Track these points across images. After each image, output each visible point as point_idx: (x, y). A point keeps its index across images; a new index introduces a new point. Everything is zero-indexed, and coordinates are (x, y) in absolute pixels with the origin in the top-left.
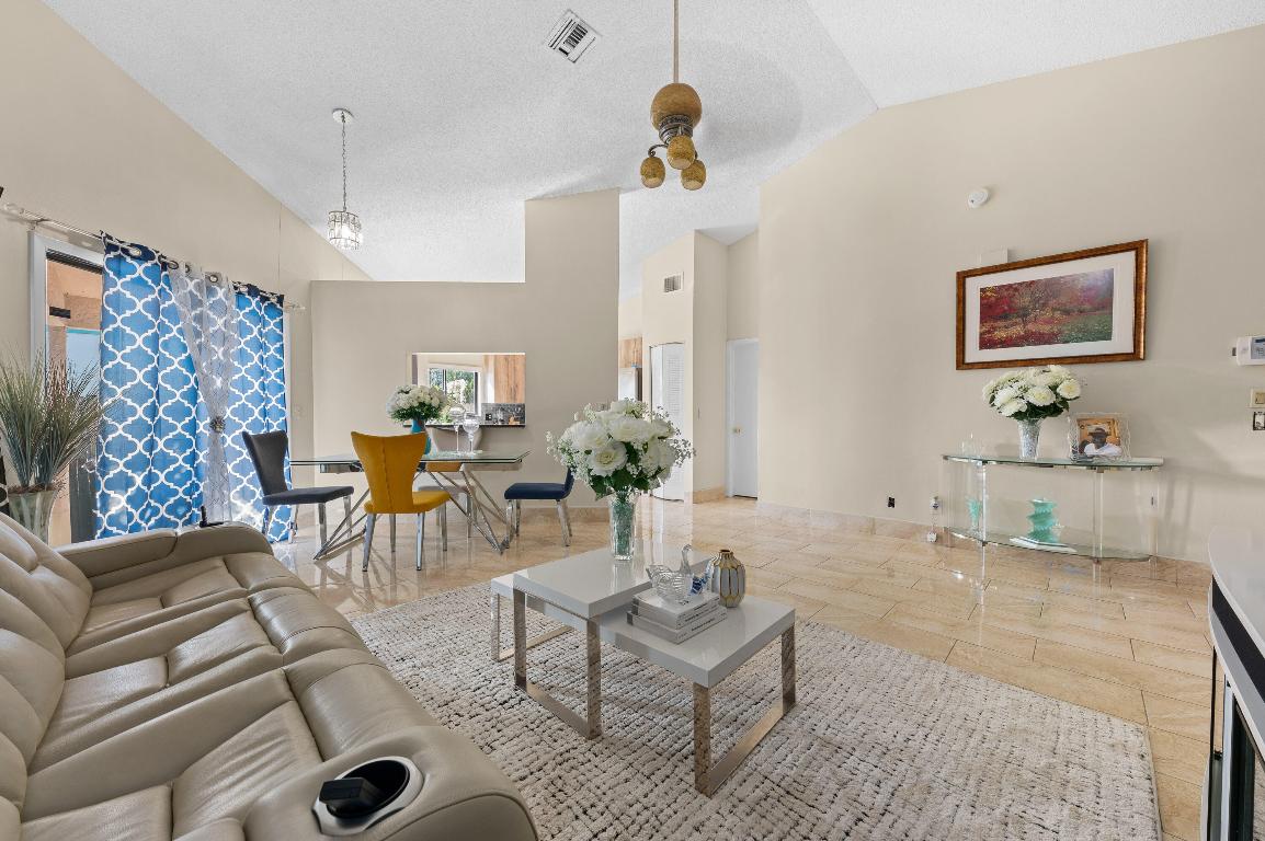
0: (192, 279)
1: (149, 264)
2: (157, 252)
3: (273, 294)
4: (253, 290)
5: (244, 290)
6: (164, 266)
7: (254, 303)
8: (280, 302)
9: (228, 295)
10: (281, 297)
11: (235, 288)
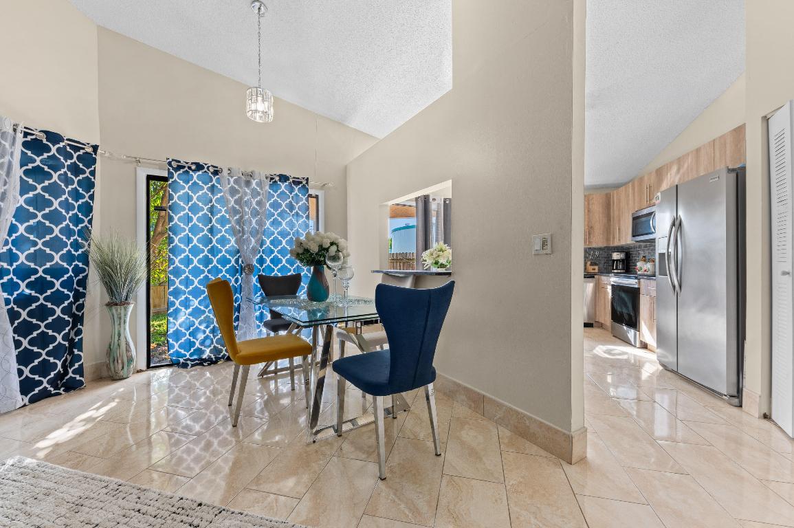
0: (232, 177)
1: (200, 173)
2: (206, 164)
3: (304, 178)
4: (284, 178)
5: (277, 179)
6: (216, 173)
7: (283, 186)
8: (307, 183)
9: (260, 184)
10: (308, 178)
11: (272, 179)
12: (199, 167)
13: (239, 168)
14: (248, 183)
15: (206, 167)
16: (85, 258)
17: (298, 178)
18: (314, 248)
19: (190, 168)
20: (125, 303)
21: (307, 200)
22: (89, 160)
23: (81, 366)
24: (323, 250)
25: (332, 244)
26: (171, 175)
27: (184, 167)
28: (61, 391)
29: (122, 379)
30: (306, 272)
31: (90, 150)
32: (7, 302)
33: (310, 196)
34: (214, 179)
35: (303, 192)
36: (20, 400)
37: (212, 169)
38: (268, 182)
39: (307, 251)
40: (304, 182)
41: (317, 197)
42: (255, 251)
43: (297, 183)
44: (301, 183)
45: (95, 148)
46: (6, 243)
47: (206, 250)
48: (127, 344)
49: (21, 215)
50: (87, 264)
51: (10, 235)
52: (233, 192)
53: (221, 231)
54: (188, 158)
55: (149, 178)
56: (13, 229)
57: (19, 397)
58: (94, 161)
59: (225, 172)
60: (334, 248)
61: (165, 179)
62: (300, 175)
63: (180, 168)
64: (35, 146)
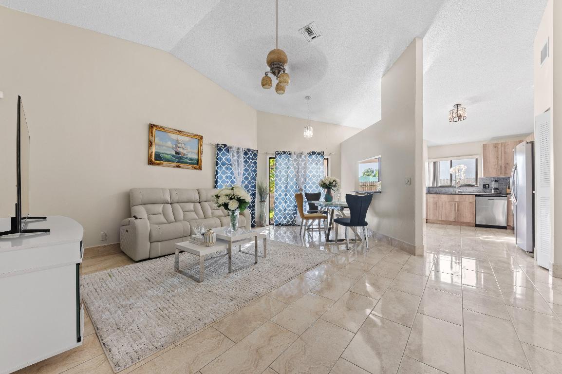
0: (295, 155)
2: (287, 151)
4: (314, 153)
5: (311, 153)
6: (290, 154)
7: (314, 156)
8: (323, 153)
9: (305, 157)
10: (323, 151)
12: (285, 153)
13: (298, 151)
14: (301, 156)
16: (255, 186)
18: (328, 183)
19: (282, 153)
20: (264, 201)
21: (323, 161)
22: (255, 155)
23: (255, 221)
24: (330, 183)
25: (334, 181)
26: (276, 156)
30: (323, 192)
31: (255, 152)
33: (325, 159)
34: (289, 156)
35: (322, 157)
37: (288, 153)
38: (308, 155)
39: (325, 184)
41: (327, 159)
42: (303, 183)
43: (319, 154)
44: (321, 154)
45: (257, 151)
49: (244, 174)
52: (295, 160)
53: (291, 176)
54: (281, 150)
55: (270, 158)
58: (257, 155)
59: (293, 153)
60: (334, 183)
61: (274, 158)
62: (320, 151)
63: (279, 154)
64: (246, 154)
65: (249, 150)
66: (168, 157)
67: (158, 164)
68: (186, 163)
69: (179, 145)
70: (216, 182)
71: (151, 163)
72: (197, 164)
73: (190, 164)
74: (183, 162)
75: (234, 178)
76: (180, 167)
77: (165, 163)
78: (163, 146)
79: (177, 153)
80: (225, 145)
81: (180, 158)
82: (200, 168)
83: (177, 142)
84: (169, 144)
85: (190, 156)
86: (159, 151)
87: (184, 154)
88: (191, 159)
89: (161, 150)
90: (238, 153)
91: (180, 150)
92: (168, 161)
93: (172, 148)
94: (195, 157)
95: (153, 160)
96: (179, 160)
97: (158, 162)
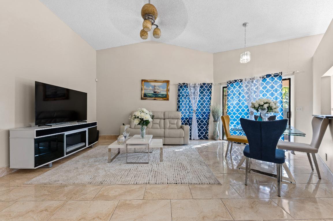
0: (246, 81)
1: (236, 83)
4: (269, 76)
5: (265, 77)
7: (269, 79)
8: (281, 75)
9: (257, 81)
10: (282, 72)
11: (263, 77)
12: (236, 81)
13: (248, 78)
14: (252, 82)
15: (237, 80)
16: (209, 110)
17: (277, 74)
19: (233, 82)
21: (282, 82)
22: (211, 87)
23: (208, 134)
26: (228, 86)
27: (232, 82)
28: (205, 139)
29: (216, 140)
32: (197, 119)
33: (285, 79)
34: (240, 84)
35: (280, 79)
36: (198, 138)
37: (240, 81)
38: (262, 79)
40: (280, 74)
41: (289, 79)
43: (276, 75)
44: (279, 75)
45: (212, 84)
46: (197, 107)
47: (237, 107)
48: (217, 132)
49: (199, 101)
50: (210, 111)
51: (198, 106)
52: (247, 86)
53: (242, 100)
54: (232, 79)
55: (224, 88)
56: (198, 104)
57: (198, 137)
59: (244, 81)
62: (278, 72)
63: (230, 83)
64: (201, 87)
65: (204, 84)
66: (150, 95)
67: (145, 99)
68: (160, 97)
69: (156, 88)
70: (179, 107)
71: (142, 99)
72: (165, 97)
73: (162, 97)
74: (158, 97)
75: (191, 104)
76: (156, 100)
77: (148, 98)
78: (147, 90)
79: (155, 92)
80: (184, 84)
81: (156, 95)
82: (168, 100)
83: (155, 86)
84: (151, 88)
85: (162, 93)
86: (145, 92)
87: (158, 92)
88: (163, 95)
89: (147, 92)
90: (194, 87)
91: (156, 90)
92: (150, 97)
93: (152, 90)
94: (165, 93)
95: (143, 97)
96: (156, 96)
97: (145, 98)
